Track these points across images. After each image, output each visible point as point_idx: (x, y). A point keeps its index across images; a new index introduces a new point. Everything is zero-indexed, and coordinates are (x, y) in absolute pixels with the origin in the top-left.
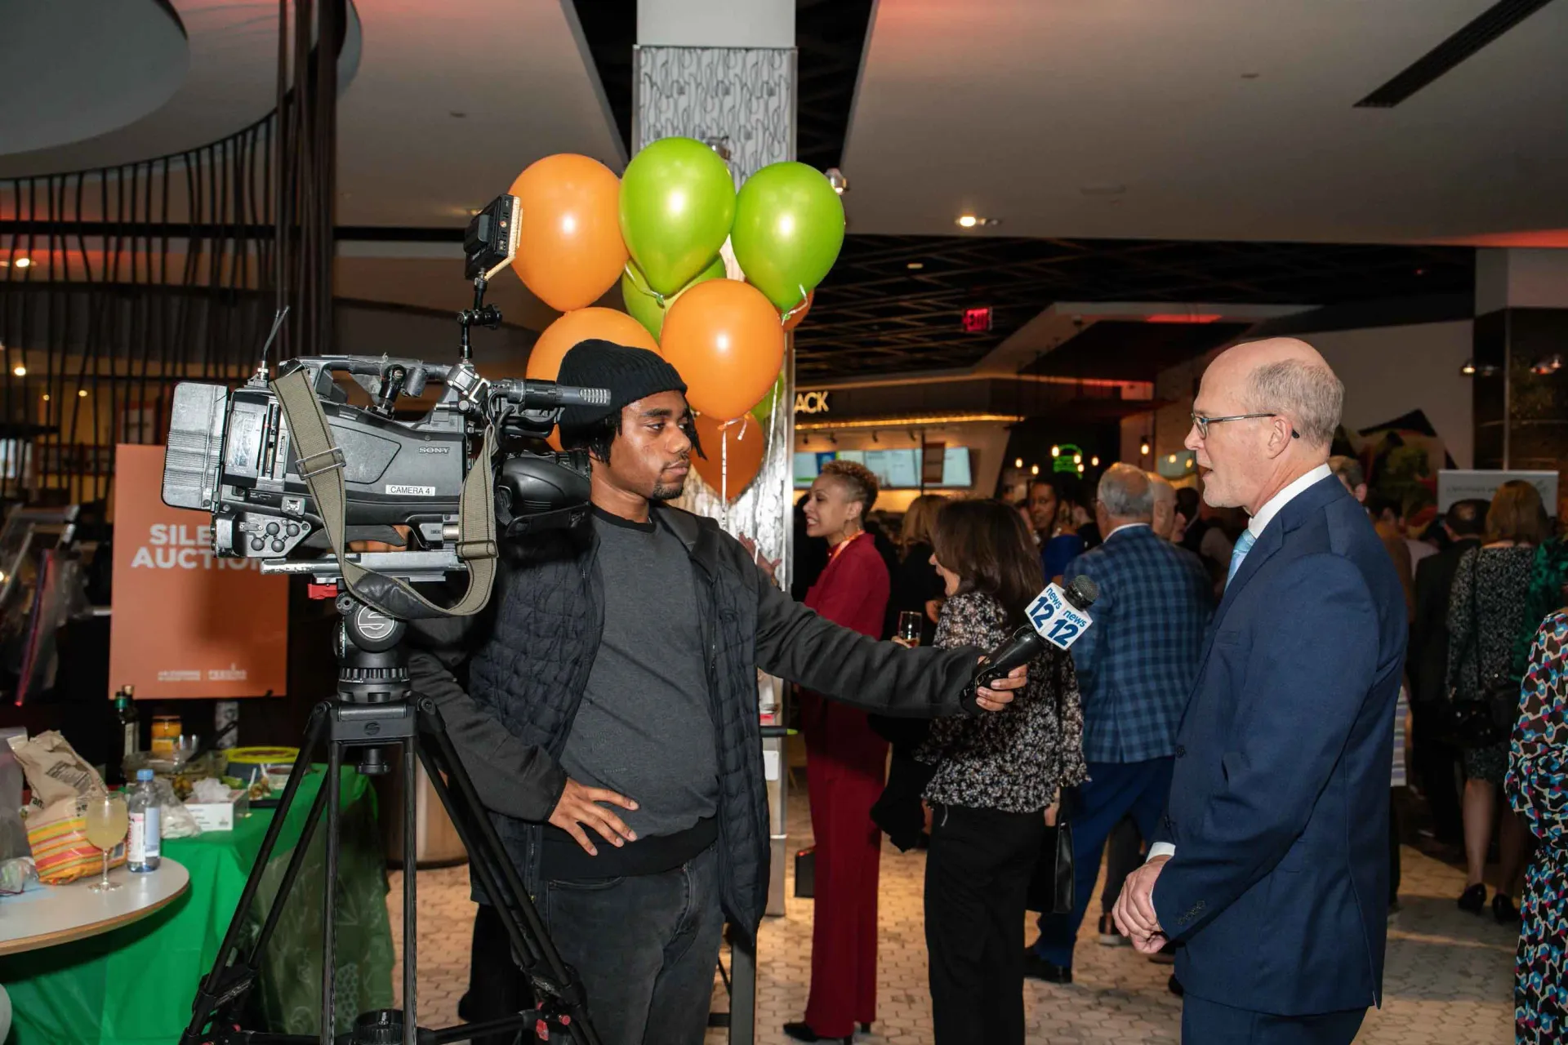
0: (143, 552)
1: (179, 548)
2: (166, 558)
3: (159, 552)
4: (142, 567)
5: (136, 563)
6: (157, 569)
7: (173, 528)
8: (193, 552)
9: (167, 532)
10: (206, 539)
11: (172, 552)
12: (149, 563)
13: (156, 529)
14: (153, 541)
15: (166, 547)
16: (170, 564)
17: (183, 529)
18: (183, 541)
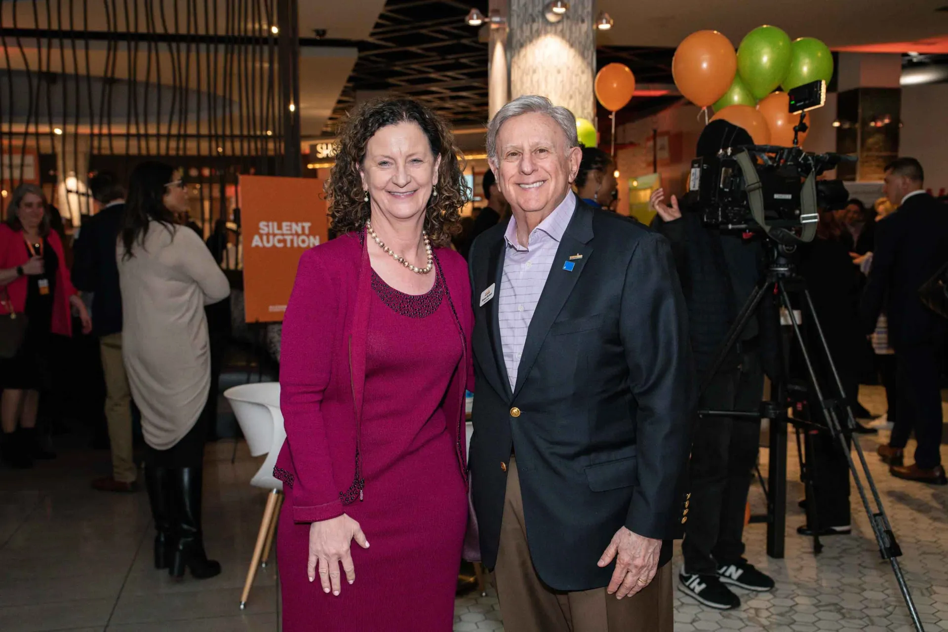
0: (256, 238)
1: (274, 235)
2: (268, 241)
3: (265, 238)
4: (257, 246)
5: (254, 244)
6: (264, 247)
7: (270, 224)
8: (281, 237)
9: (268, 226)
10: (287, 230)
11: (271, 237)
12: (260, 244)
13: (262, 224)
14: (262, 232)
15: (268, 235)
16: (269, 245)
17: (275, 224)
18: (276, 231)
